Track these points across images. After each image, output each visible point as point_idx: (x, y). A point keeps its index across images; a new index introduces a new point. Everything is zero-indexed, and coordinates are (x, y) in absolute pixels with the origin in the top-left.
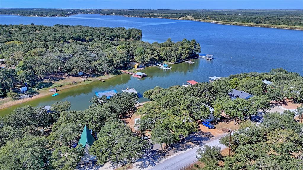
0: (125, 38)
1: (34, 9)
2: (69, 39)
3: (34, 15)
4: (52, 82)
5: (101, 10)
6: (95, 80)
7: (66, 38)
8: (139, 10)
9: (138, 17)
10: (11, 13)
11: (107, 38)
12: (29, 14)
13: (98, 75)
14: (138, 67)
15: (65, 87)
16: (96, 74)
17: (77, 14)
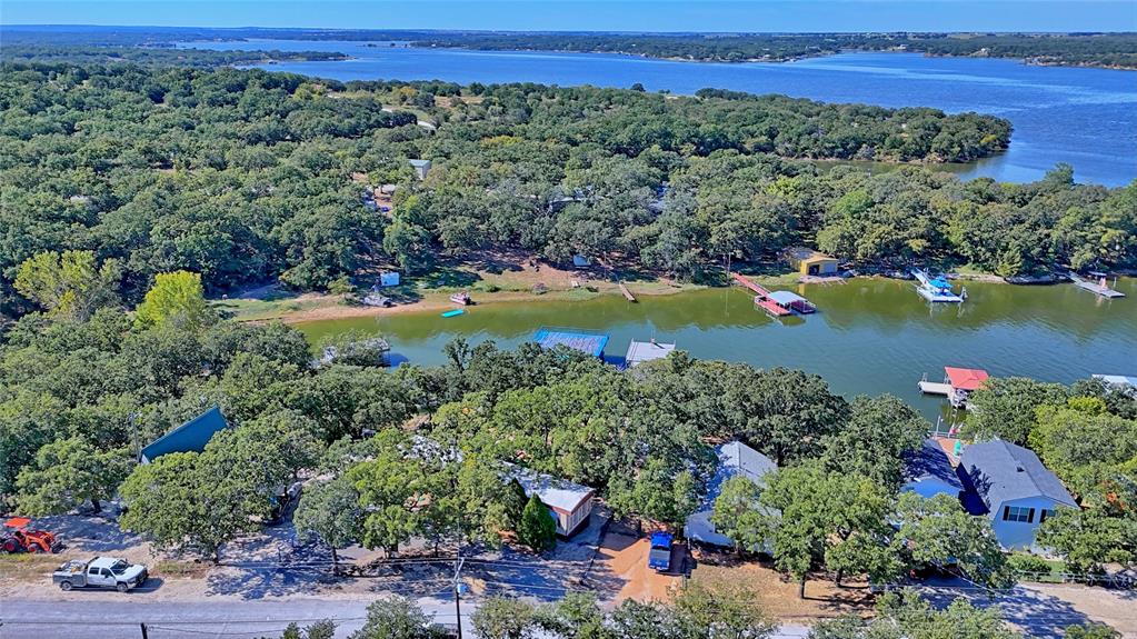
0: (905, 153)
1: (707, 37)
2: (683, 143)
3: (685, 56)
4: (481, 273)
5: (945, 35)
6: (611, 291)
7: (673, 136)
8: (1112, 34)
9: (1092, 66)
10: (627, 48)
11: (827, 145)
12: (671, 54)
13: (634, 276)
14: (814, 270)
15: (505, 296)
16: (633, 272)
17: (837, 52)
